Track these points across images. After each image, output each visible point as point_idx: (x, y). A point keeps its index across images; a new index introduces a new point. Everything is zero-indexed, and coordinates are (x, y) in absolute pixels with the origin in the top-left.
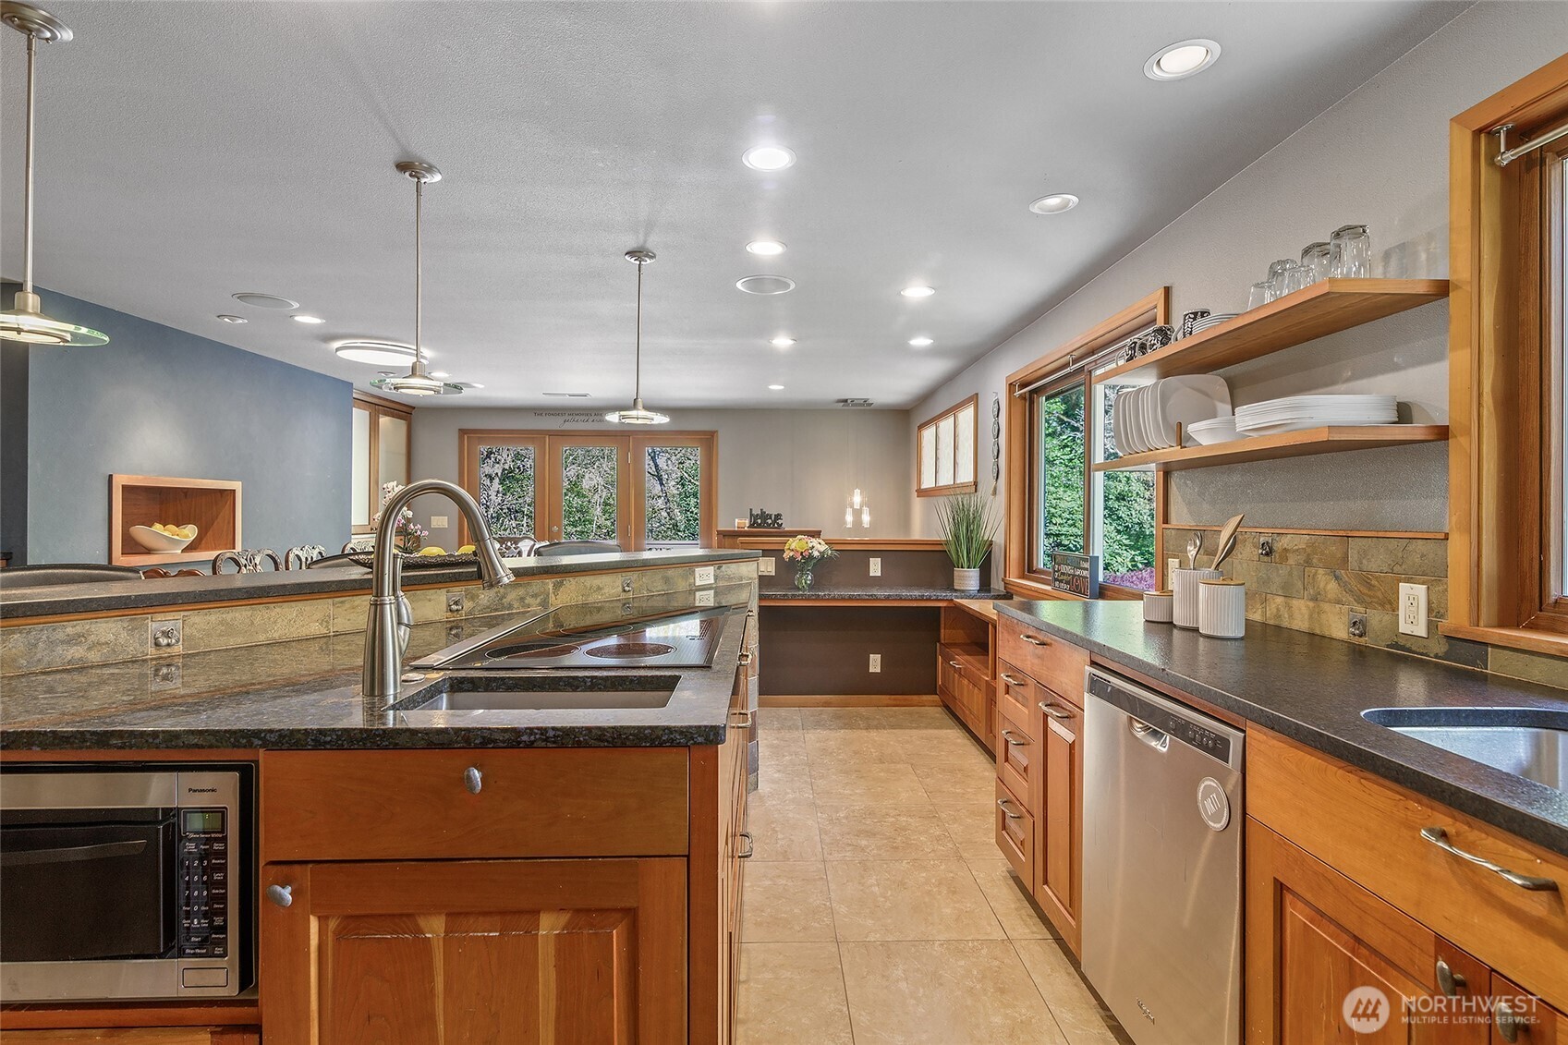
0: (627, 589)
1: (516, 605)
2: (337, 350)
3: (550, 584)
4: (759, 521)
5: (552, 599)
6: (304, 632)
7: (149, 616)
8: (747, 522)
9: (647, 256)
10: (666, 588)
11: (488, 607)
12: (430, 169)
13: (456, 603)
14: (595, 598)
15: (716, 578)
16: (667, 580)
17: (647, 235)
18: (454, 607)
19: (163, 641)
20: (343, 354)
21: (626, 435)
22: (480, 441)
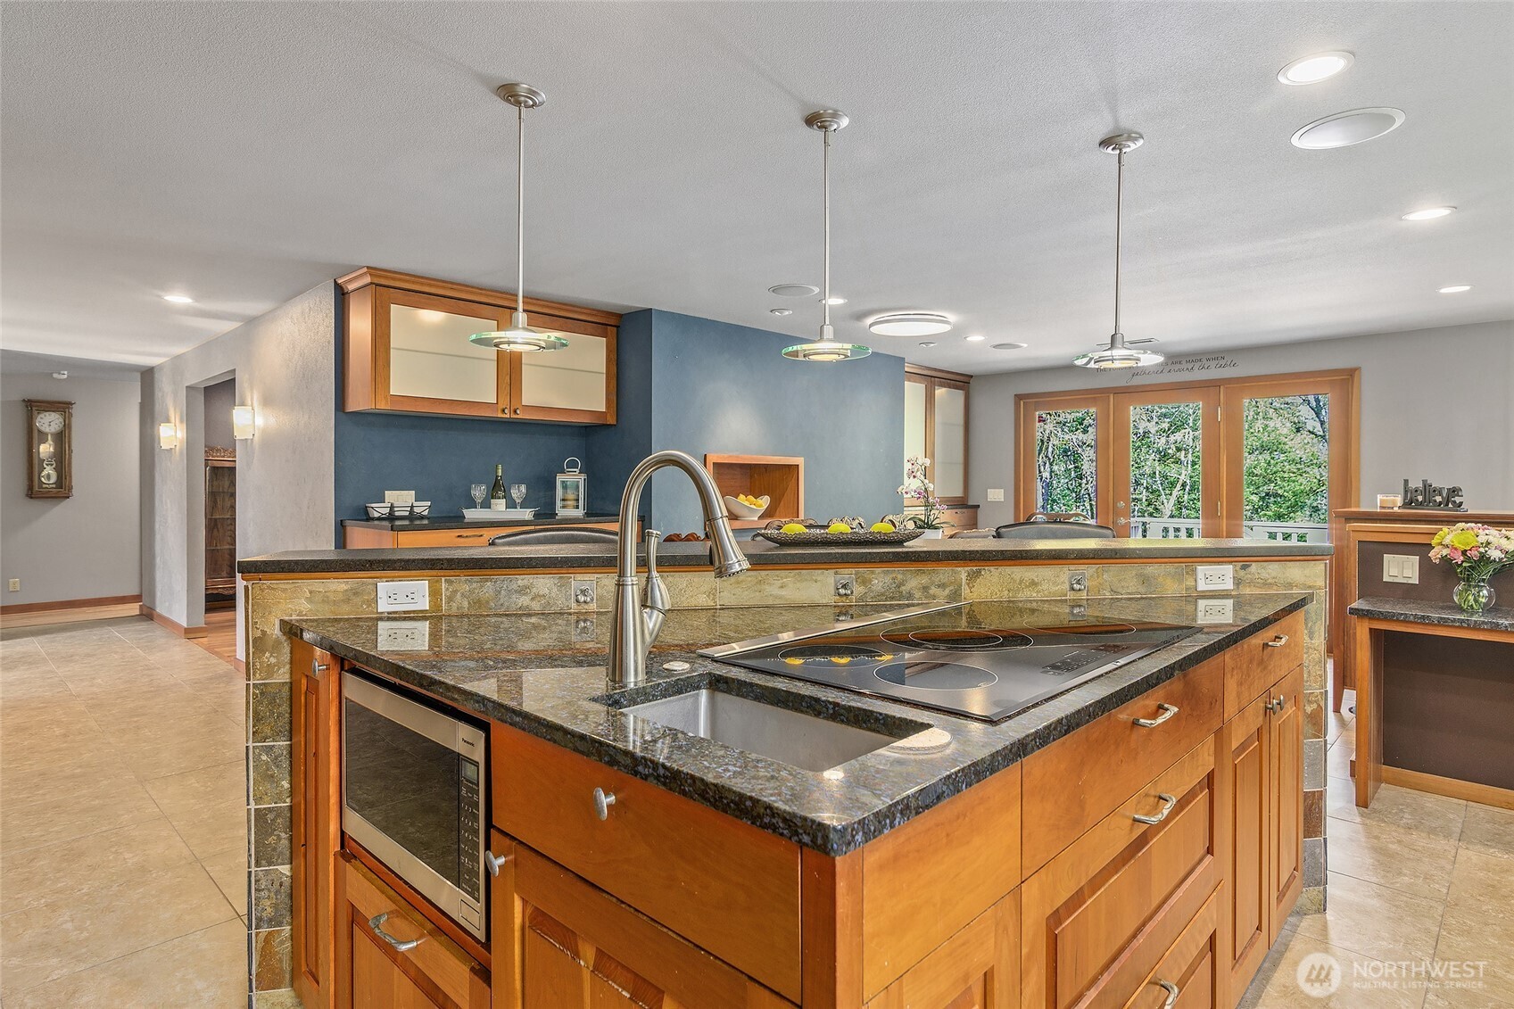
0: (1077, 587)
1: (918, 594)
2: (871, 326)
3: (963, 573)
4: (1420, 498)
5: (965, 591)
6: (693, 602)
7: (572, 575)
8: (1399, 500)
9: (1130, 138)
10: (1142, 589)
11: (882, 594)
12: (835, 115)
13: (844, 586)
14: (1025, 595)
15: (1238, 582)
16: (1145, 580)
17: (1114, 110)
18: (842, 591)
19: (582, 598)
20: (876, 330)
21: (1215, 384)
22: (1038, 406)
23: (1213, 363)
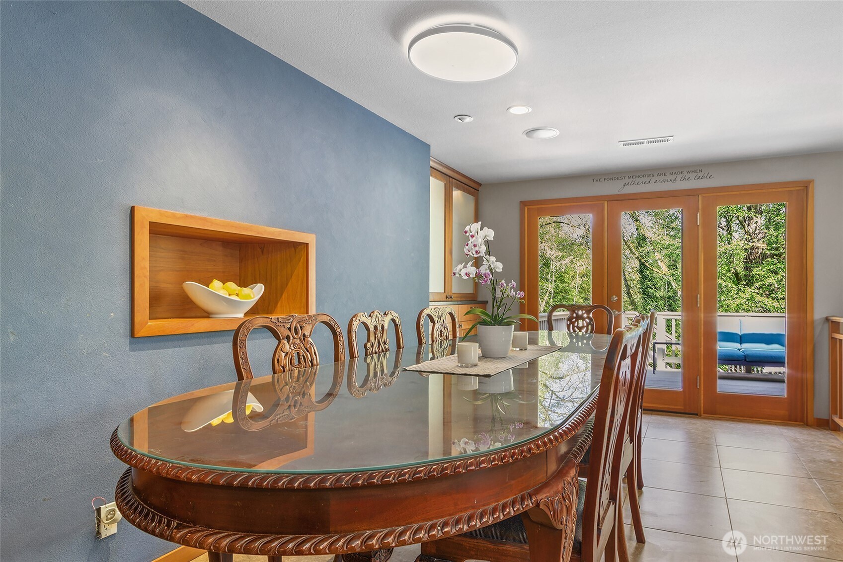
21: (693, 193)
22: (542, 212)
23: (692, 175)
